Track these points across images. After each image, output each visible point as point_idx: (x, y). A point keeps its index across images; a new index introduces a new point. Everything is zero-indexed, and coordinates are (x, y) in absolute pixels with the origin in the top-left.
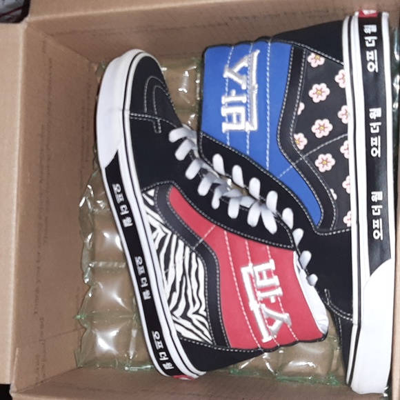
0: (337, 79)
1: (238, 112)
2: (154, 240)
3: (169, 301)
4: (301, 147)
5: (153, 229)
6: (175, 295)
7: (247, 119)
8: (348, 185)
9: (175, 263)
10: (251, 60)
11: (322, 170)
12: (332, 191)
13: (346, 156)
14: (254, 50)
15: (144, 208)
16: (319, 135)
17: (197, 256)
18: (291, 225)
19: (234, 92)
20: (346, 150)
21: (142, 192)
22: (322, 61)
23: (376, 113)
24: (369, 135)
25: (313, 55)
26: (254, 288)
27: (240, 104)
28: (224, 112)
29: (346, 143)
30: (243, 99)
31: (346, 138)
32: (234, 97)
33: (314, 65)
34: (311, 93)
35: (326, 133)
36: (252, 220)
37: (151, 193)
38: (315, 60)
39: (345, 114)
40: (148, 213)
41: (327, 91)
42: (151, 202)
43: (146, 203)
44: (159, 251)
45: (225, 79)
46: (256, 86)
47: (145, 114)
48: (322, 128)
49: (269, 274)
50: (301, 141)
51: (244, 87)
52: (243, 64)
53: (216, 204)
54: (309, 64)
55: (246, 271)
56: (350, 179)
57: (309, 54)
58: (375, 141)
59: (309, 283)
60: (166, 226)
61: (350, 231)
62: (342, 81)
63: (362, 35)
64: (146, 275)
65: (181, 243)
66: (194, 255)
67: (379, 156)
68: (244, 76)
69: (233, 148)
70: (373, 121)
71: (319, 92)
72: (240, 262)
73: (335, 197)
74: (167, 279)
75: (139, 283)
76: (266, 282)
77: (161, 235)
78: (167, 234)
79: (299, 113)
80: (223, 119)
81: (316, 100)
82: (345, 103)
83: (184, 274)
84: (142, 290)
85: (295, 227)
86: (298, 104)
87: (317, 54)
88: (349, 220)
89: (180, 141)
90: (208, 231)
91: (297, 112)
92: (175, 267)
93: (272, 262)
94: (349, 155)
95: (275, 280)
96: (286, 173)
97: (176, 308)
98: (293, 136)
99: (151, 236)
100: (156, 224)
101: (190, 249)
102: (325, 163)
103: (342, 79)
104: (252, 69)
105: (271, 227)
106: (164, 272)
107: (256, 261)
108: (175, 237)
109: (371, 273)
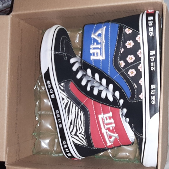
0: (137, 39)
1: (97, 51)
2: (64, 104)
3: (69, 129)
4: (122, 66)
5: (63, 99)
6: (72, 126)
7: (101, 55)
8: (142, 82)
9: (72, 113)
10: (102, 30)
11: (131, 76)
12: (135, 84)
13: (140, 70)
14: (104, 26)
15: (60, 91)
16: (129, 62)
17: (81, 110)
18: (118, 98)
19: (95, 43)
20: (141, 67)
21: (59, 84)
22: (131, 31)
23: (153, 53)
24: (150, 62)
25: (127, 29)
26: (103, 124)
27: (98, 48)
28: (92, 51)
29: (140, 65)
30: (99, 46)
31: (140, 63)
32: (95, 46)
33: (128, 33)
34: (126, 44)
35: (132, 61)
36: (103, 96)
37: (62, 84)
38: (128, 31)
39: (140, 53)
40: (61, 93)
41: (133, 44)
42: (62, 88)
43: (60, 88)
44: (65, 108)
45: (92, 38)
46: (104, 41)
47: (60, 52)
48: (131, 59)
49: (110, 118)
50: (122, 64)
51: (99, 42)
52: (99, 32)
53: (88, 89)
54: (126, 32)
55: (100, 117)
56: (142, 79)
57: (126, 28)
58: (152, 64)
59: (126, 121)
60: (68, 98)
61: (142, 101)
62: (139, 40)
63: (147, 21)
64: (60, 117)
65: (74, 105)
66: (79, 110)
67: (154, 70)
68: (100, 37)
69: (95, 66)
70: (152, 56)
71: (130, 44)
72: (98, 113)
73: (136, 87)
74: (68, 119)
75: (58, 121)
76: (109, 121)
77: (66, 101)
78: (69, 101)
79: (122, 52)
80: (91, 54)
81: (128, 47)
82: (140, 49)
83: (75, 117)
84: (59, 124)
85: (120, 99)
86: (121, 49)
87: (129, 28)
88: (142, 96)
89: (74, 63)
90: (85, 100)
91: (121, 52)
92: (72, 115)
93: (111, 113)
94: (142, 70)
95: (112, 121)
96: (116, 76)
97: (72, 131)
98: (119, 62)
99: (62, 102)
100: (64, 97)
101: (78, 107)
102: (132, 73)
103: (139, 39)
104: (103, 34)
105: (111, 99)
106: (67, 117)
107: (105, 113)
108: (72, 102)
109: (150, 118)
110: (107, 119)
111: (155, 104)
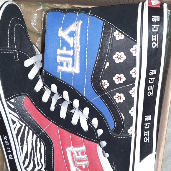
0: (132, 50)
2: (15, 129)
3: (24, 163)
4: (106, 87)
5: (14, 122)
6: (27, 161)
7: (73, 66)
8: (132, 112)
9: (27, 142)
11: (117, 101)
12: (122, 114)
13: (133, 96)
14: (79, 20)
15: (8, 110)
16: (117, 82)
17: (40, 140)
19: (65, 48)
20: (133, 92)
21: (6, 101)
22: (122, 37)
23: (153, 72)
25: (117, 32)
28: (59, 59)
29: (133, 88)
30: (71, 53)
31: (134, 86)
33: (117, 39)
34: (114, 57)
35: (122, 82)
36: (74, 121)
37: (12, 100)
38: (119, 36)
39: (134, 73)
40: (10, 113)
42: (12, 106)
44: (17, 135)
45: (59, 38)
46: (80, 46)
47: (8, 49)
48: (119, 79)
49: (83, 154)
50: (106, 84)
51: (72, 46)
54: (114, 37)
55: (69, 150)
56: (134, 108)
57: (115, 31)
59: (105, 156)
60: (21, 120)
61: (131, 138)
64: (10, 146)
65: (31, 132)
66: (38, 139)
68: (72, 38)
69: (63, 81)
70: (151, 77)
71: (119, 57)
73: (124, 118)
74: (22, 151)
75: (6, 150)
77: (19, 126)
78: (22, 125)
79: (106, 68)
80: (58, 64)
81: (117, 62)
82: (135, 66)
83: (32, 149)
84: (8, 154)
85: (98, 128)
86: (106, 63)
87: (120, 32)
88: (131, 131)
91: (104, 67)
92: (27, 145)
96: (95, 99)
97: (28, 166)
98: (101, 81)
99: (13, 127)
100: (15, 119)
101: (36, 135)
102: (119, 98)
103: (135, 51)
105: (85, 127)
106: (20, 147)
107: (75, 145)
108: (27, 128)
109: (140, 161)
110: (78, 155)
111: (148, 142)
